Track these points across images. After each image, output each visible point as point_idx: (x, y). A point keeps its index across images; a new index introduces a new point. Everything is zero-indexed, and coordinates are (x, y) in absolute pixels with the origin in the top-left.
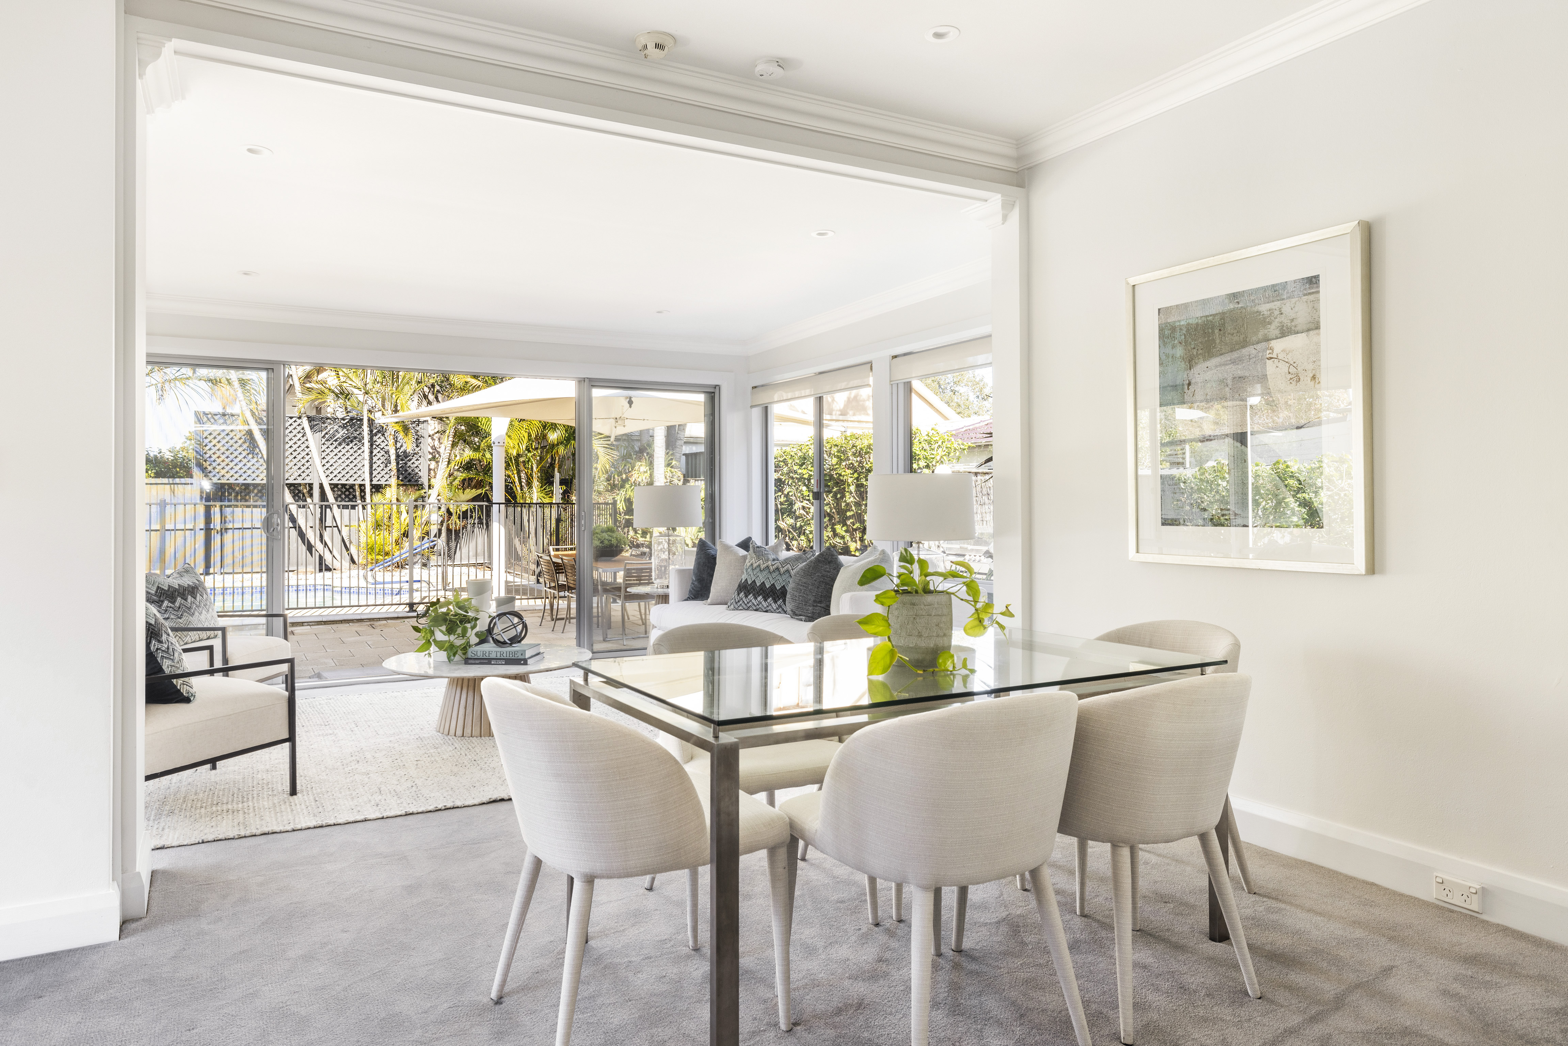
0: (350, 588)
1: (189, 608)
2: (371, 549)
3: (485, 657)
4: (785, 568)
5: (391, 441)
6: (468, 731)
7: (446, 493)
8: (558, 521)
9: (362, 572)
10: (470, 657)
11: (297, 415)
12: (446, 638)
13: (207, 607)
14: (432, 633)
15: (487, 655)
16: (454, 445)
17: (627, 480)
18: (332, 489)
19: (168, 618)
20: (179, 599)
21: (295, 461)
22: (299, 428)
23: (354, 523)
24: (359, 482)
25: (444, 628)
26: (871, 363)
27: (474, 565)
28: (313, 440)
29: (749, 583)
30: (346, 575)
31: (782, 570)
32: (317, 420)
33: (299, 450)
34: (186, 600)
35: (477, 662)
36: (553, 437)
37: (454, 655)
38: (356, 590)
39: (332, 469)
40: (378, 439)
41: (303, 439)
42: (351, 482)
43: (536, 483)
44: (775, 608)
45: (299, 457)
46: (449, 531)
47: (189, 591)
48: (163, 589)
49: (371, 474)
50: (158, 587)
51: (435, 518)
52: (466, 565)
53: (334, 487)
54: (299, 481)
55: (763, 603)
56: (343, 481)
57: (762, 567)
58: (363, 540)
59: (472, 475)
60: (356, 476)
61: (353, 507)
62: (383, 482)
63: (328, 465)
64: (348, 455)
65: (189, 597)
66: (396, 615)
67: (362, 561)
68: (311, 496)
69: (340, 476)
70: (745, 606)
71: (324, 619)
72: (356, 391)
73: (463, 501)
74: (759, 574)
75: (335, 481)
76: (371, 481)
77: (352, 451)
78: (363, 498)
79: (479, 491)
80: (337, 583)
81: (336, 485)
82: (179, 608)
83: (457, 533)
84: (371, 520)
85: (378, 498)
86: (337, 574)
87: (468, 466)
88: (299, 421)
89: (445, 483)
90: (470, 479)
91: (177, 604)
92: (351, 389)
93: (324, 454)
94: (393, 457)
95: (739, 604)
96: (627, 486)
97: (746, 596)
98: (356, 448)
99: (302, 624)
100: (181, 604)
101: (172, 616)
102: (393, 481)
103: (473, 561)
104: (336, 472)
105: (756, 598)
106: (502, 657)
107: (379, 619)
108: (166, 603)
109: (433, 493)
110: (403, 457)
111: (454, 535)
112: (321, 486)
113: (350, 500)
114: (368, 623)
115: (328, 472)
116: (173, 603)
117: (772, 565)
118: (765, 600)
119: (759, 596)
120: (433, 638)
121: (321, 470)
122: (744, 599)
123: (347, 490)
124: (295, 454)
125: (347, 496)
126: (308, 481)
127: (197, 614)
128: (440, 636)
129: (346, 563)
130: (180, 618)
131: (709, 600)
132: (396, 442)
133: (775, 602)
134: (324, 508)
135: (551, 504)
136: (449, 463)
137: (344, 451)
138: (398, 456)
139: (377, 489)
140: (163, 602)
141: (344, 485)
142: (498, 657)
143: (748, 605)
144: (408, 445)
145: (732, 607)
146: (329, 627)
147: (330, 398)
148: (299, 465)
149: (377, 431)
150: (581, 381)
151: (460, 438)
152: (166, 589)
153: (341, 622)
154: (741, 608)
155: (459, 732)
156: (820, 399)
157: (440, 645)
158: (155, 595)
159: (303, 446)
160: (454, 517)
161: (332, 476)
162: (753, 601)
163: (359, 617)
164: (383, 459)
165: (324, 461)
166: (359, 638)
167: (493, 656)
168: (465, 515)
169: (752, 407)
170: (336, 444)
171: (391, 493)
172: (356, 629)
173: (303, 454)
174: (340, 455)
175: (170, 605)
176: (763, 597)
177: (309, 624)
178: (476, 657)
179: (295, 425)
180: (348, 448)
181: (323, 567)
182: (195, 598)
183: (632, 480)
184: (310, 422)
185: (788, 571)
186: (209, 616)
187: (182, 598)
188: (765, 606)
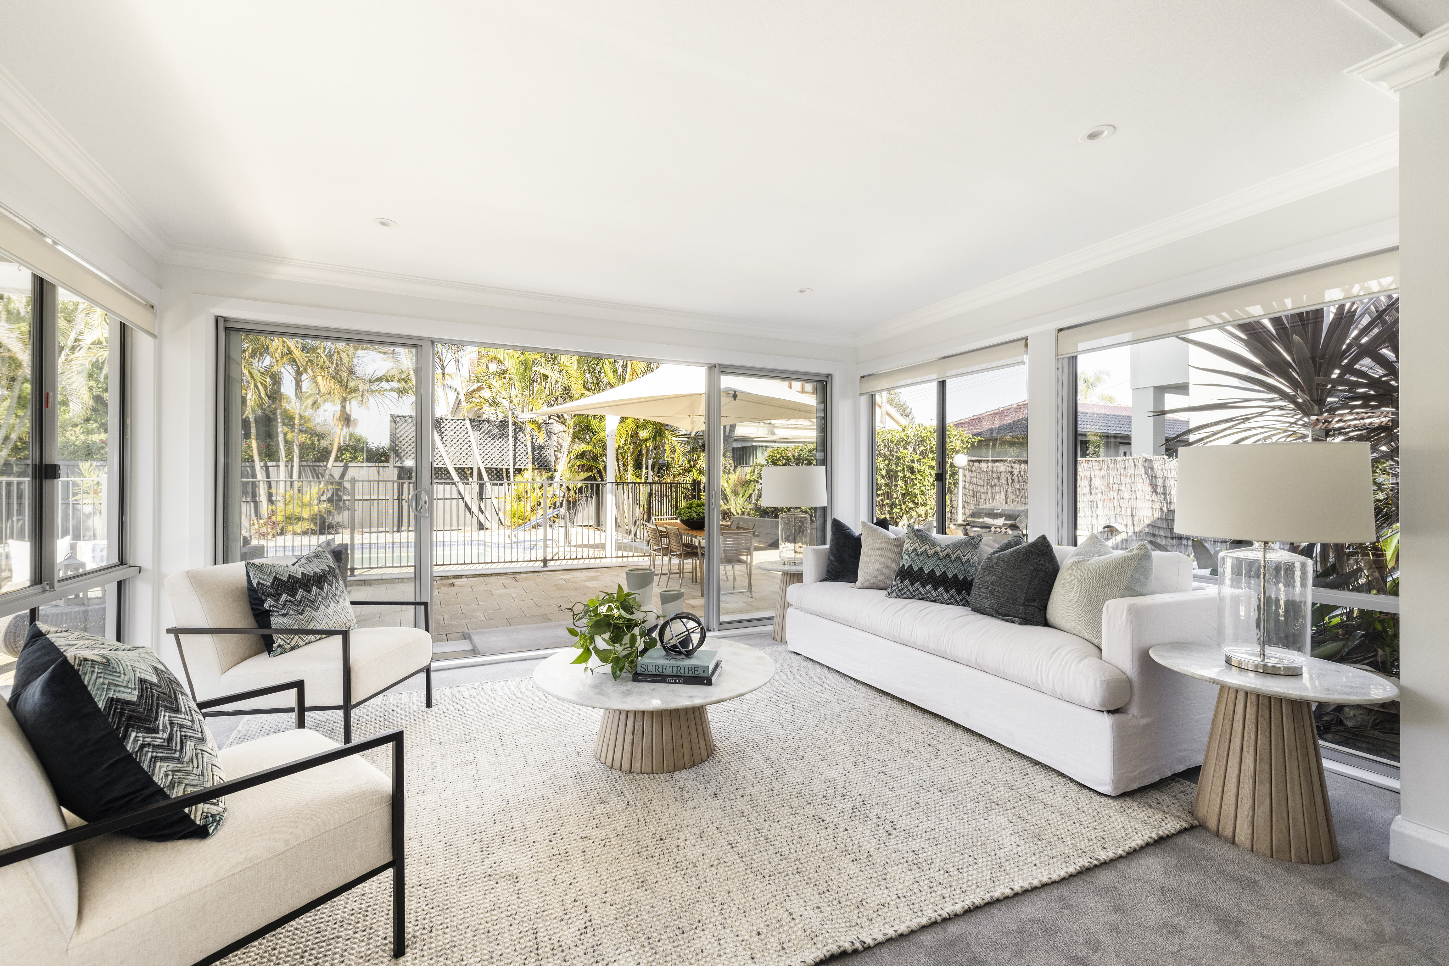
0: (498, 543)
1: (313, 602)
2: (513, 515)
3: (657, 673)
4: (956, 554)
5: (528, 438)
6: (637, 765)
7: (568, 475)
8: (650, 495)
9: (508, 532)
10: (639, 672)
11: (462, 418)
12: (607, 647)
13: (337, 598)
14: (592, 639)
15: (660, 670)
16: (573, 441)
17: (694, 466)
18: (487, 472)
19: (287, 614)
20: (301, 591)
21: (461, 451)
22: (464, 428)
23: (502, 496)
24: (505, 466)
25: (607, 636)
26: (1026, 339)
27: (586, 526)
28: (474, 436)
29: (915, 570)
30: (495, 533)
31: (953, 557)
32: (477, 422)
33: (463, 443)
34: (309, 592)
35: (649, 679)
36: (643, 434)
37: (621, 670)
38: (503, 545)
39: (486, 457)
40: (520, 436)
41: (466, 436)
42: (500, 466)
43: (630, 468)
44: (946, 598)
45: (464, 448)
46: (568, 502)
47: (314, 581)
48: (281, 580)
49: (515, 458)
50: (275, 578)
51: (559, 493)
52: (581, 526)
53: (488, 470)
54: (463, 465)
55: (933, 592)
56: (494, 466)
57: (930, 552)
58: (508, 508)
59: (584, 462)
60: (503, 462)
61: (501, 484)
62: (522, 467)
63: (484, 454)
64: (498, 447)
65: (314, 588)
66: (533, 570)
67: (508, 523)
68: (472, 477)
69: (492, 462)
70: (910, 595)
71: (478, 573)
72: (504, 401)
73: (578, 481)
74: (926, 560)
75: (489, 466)
76: (514, 466)
77: (501, 444)
78: (508, 477)
79: (590, 474)
80: (488, 539)
81: (490, 469)
82: (301, 602)
83: (574, 503)
84: (514, 494)
85: (519, 478)
86: (488, 532)
87: (582, 455)
88: (463, 423)
89: (566, 467)
90: (584, 465)
91: (298, 597)
92: (500, 399)
93: (481, 446)
94: (530, 449)
95: (903, 592)
96: (694, 471)
97: (912, 584)
98: (503, 442)
99: (461, 577)
100: (302, 597)
101: (291, 612)
102: (530, 466)
103: (586, 523)
104: (489, 459)
105: (924, 587)
106: (679, 674)
107: (521, 573)
108: (284, 597)
109: (557, 475)
110: (538, 450)
111: (573, 505)
112: (479, 469)
113: (500, 479)
114: (512, 576)
115: (484, 459)
116: (294, 596)
117: (942, 551)
118: (936, 589)
119: (928, 584)
120: (593, 645)
121: (478, 457)
122: (910, 587)
123: (498, 472)
124: (461, 446)
125: (498, 477)
126: (469, 466)
127: (322, 607)
128: (601, 642)
129: (495, 525)
130: (301, 614)
131: (858, 583)
132: (532, 439)
133: (947, 592)
134: (481, 486)
135: (640, 483)
136: (569, 453)
137: (495, 444)
138: (533, 448)
139: (518, 471)
140: (280, 595)
141: (496, 469)
142: (675, 673)
143: (914, 594)
144: (541, 440)
145: (894, 594)
146: (481, 579)
147: (486, 407)
148: (464, 453)
149: (519, 428)
150: (711, 367)
151: (576, 436)
152: (285, 579)
153: (491, 575)
154: (905, 596)
155: (626, 766)
156: (942, 384)
157: (604, 656)
158: (271, 587)
159: (466, 441)
160: (572, 493)
161: (486, 462)
162: (921, 589)
163: (505, 571)
164: (522, 450)
165: (481, 452)
166: (505, 590)
167: (668, 671)
168: (580, 490)
169: (861, 394)
170: (489, 439)
171: (528, 475)
172: (503, 581)
173: (467, 446)
174: (492, 447)
175: (289, 598)
176: (933, 586)
177: (467, 576)
178: (647, 672)
179: (461, 425)
180: (498, 442)
181: (481, 527)
182: (322, 589)
183: (698, 466)
184: (471, 423)
185: (959, 558)
186: (339, 608)
187: (304, 590)
188: (935, 595)
